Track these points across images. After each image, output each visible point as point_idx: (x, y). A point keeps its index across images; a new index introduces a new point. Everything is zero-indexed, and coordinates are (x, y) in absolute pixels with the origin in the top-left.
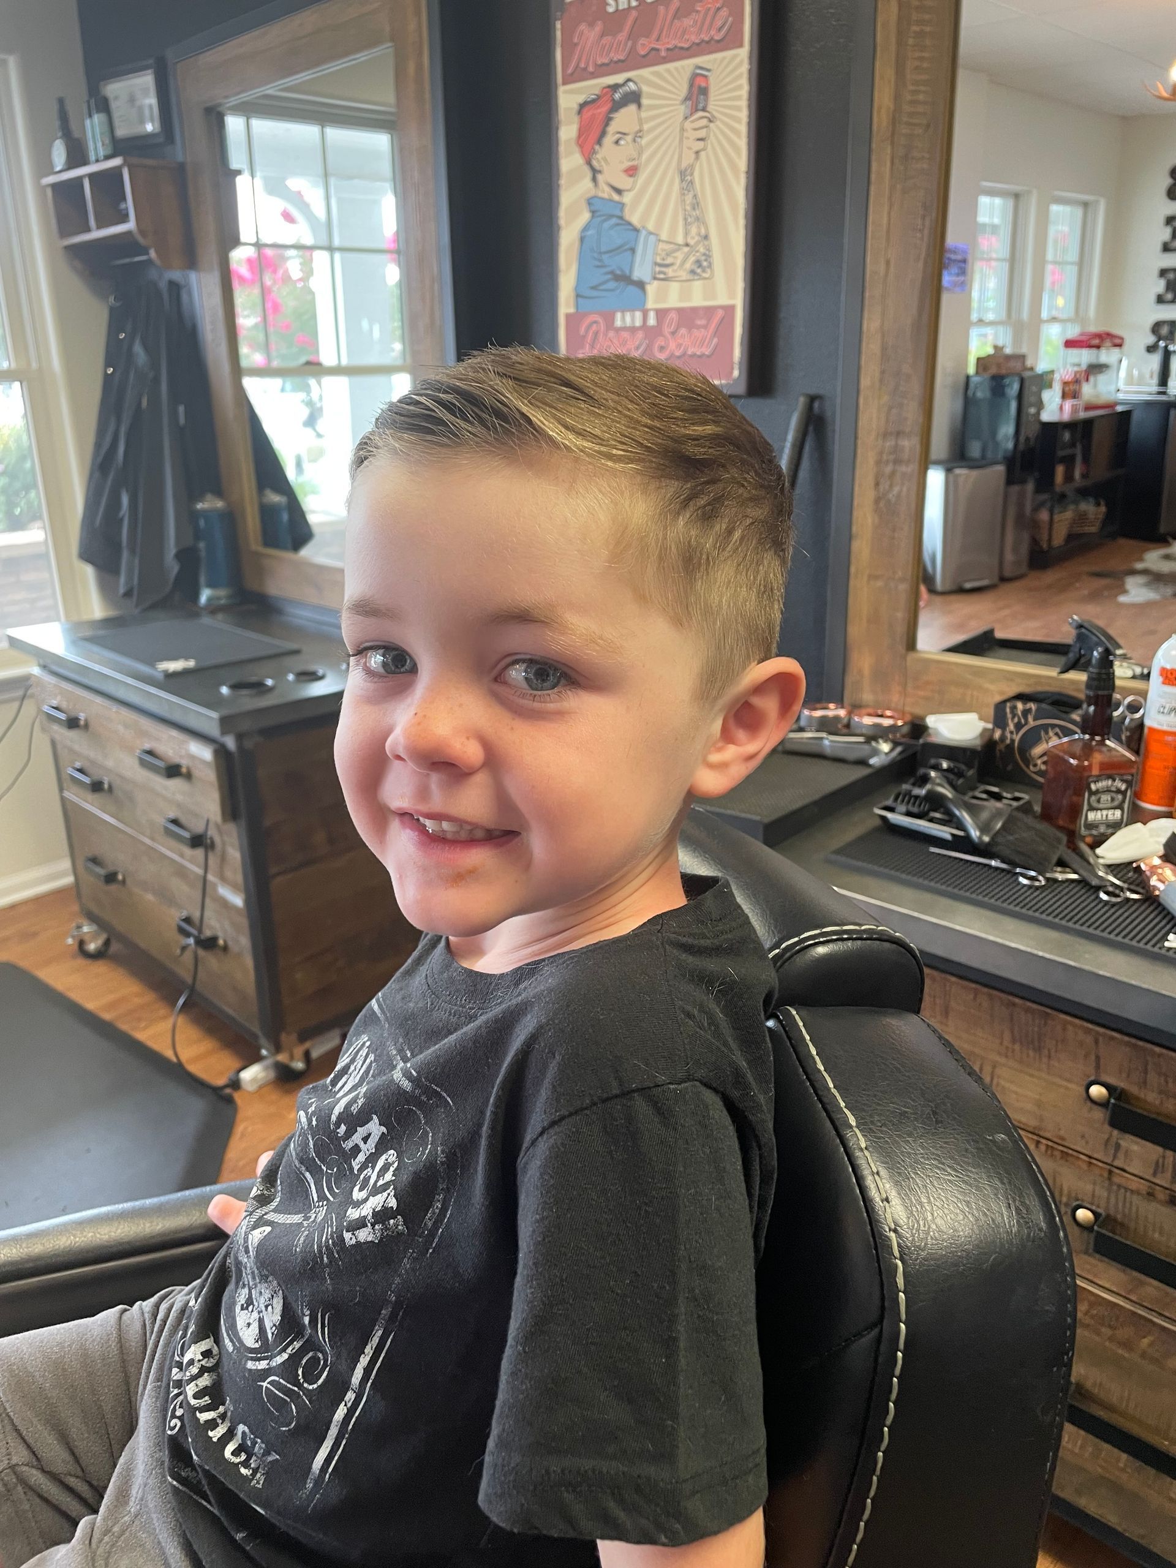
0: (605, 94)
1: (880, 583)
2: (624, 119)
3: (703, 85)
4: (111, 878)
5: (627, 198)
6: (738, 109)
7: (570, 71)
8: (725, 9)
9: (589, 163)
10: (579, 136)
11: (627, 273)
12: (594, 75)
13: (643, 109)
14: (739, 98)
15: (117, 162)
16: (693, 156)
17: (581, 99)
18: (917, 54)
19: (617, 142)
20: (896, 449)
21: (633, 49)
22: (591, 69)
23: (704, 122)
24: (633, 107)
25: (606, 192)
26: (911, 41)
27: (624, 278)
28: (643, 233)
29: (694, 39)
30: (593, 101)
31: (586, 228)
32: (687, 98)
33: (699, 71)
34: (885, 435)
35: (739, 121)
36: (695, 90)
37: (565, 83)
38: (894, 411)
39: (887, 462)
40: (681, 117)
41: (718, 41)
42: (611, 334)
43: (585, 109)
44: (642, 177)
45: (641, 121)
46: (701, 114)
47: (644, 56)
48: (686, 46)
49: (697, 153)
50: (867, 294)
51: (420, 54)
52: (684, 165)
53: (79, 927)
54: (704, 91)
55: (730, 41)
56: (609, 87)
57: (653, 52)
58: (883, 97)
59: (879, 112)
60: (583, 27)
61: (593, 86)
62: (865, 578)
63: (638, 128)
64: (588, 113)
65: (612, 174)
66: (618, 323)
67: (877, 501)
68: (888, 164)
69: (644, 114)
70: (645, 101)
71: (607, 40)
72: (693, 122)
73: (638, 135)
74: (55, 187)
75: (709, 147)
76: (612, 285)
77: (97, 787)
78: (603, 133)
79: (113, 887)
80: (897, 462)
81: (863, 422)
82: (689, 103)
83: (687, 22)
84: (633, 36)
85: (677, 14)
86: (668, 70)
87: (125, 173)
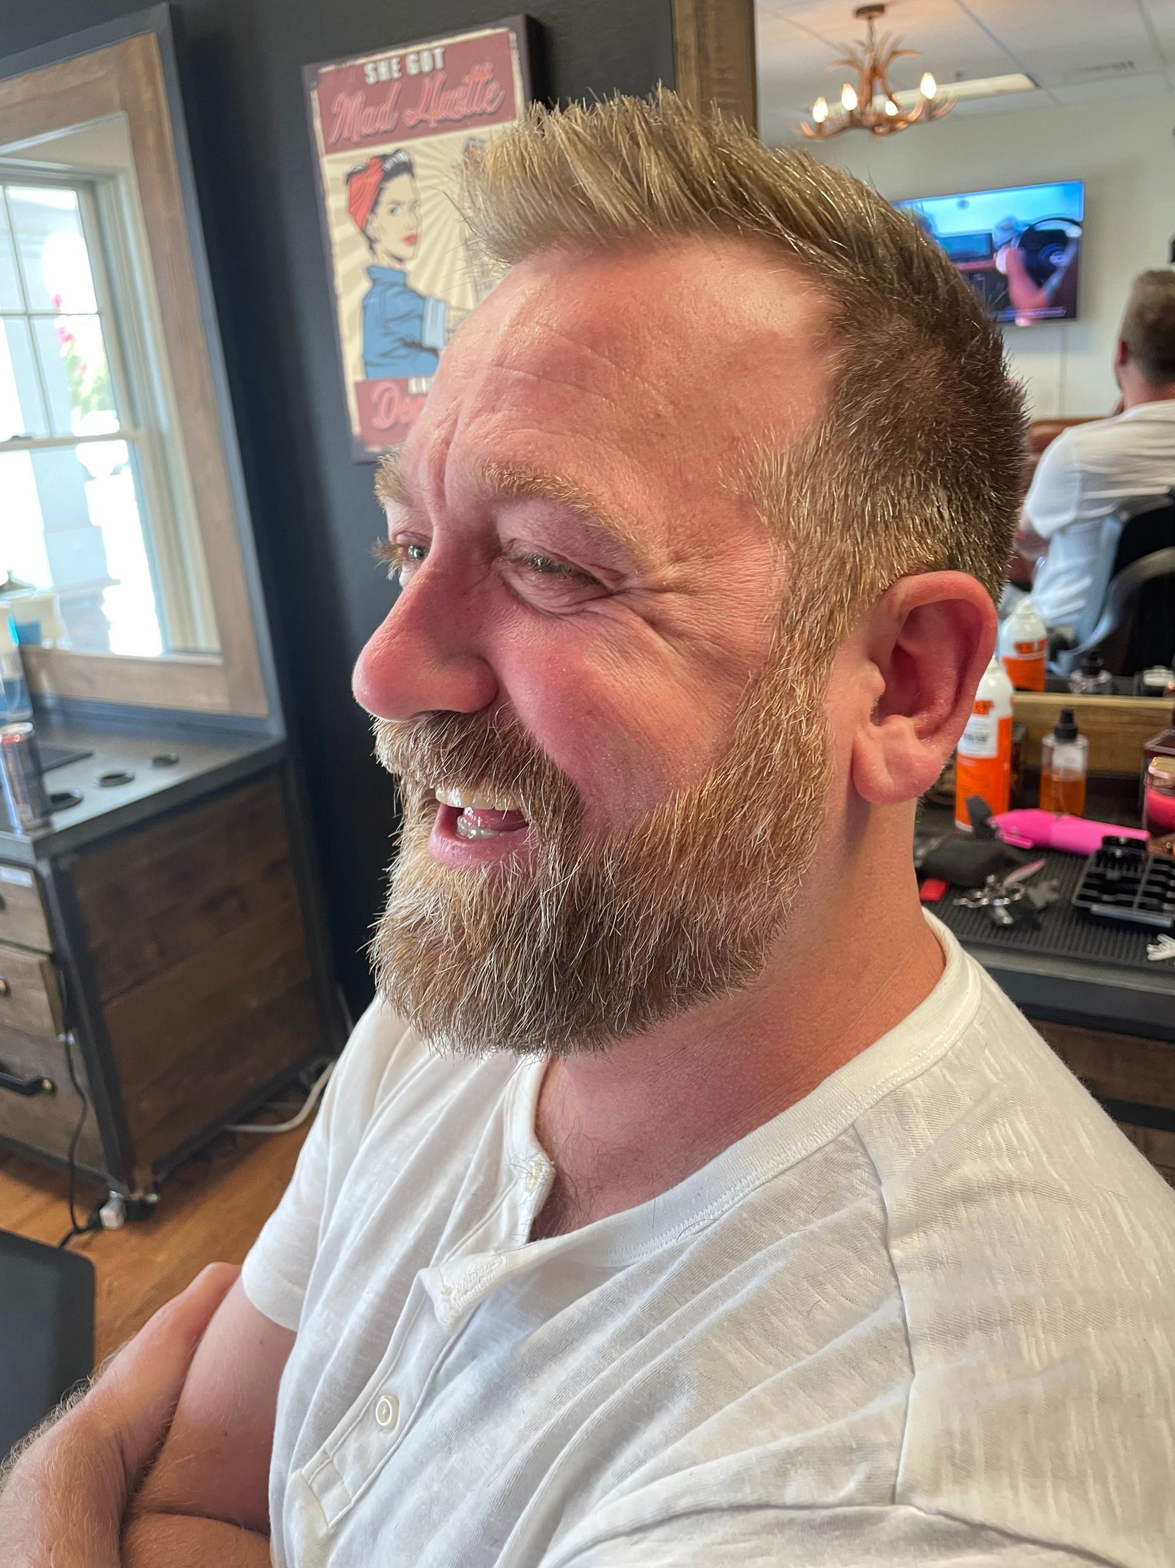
0: (375, 164)
2: (397, 188)
5: (410, 266)
7: (332, 140)
8: (494, 83)
9: (363, 231)
10: (350, 205)
11: (418, 339)
12: (358, 145)
13: (417, 178)
17: (348, 168)
19: (392, 211)
21: (399, 121)
22: (355, 139)
24: (404, 179)
25: (385, 261)
27: (416, 345)
28: (431, 302)
29: (465, 111)
30: (360, 171)
31: (368, 296)
33: (472, 143)
37: (327, 153)
41: (491, 114)
42: (407, 400)
43: (354, 179)
44: (424, 246)
45: (416, 191)
47: (411, 127)
48: (457, 117)
51: (160, 124)
55: (502, 113)
56: (378, 156)
57: (422, 124)
60: (342, 96)
63: (412, 197)
64: (357, 183)
65: (391, 242)
69: (419, 184)
70: (418, 171)
71: (370, 110)
73: (414, 205)
76: (402, 352)
78: (376, 203)
83: (456, 94)
84: (399, 106)
85: (444, 86)
86: (440, 142)
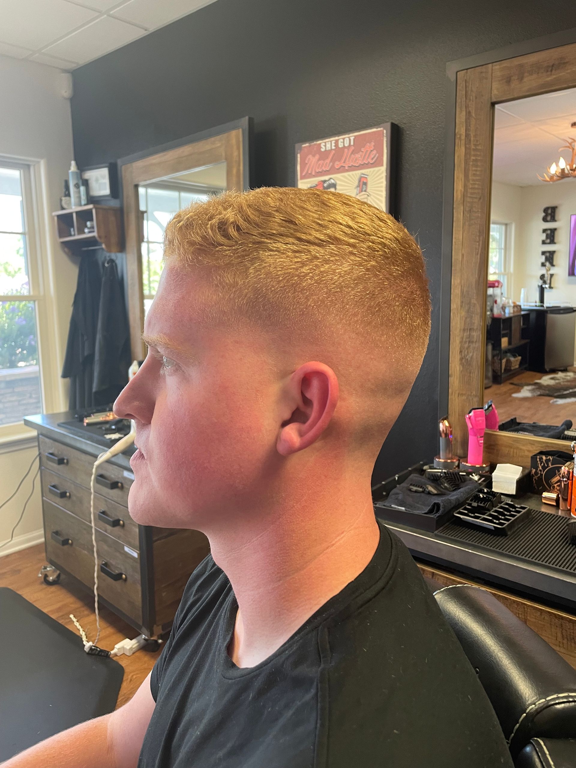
0: (320, 183)
1: (464, 397)
3: (365, 181)
4: (65, 542)
6: (382, 191)
7: (304, 174)
8: (375, 151)
12: (314, 176)
13: (337, 190)
14: (382, 187)
15: (90, 206)
18: (474, 169)
20: (470, 336)
22: (313, 174)
23: (366, 196)
24: (332, 190)
26: (471, 163)
29: (361, 162)
30: (314, 186)
32: (358, 186)
33: (362, 176)
34: (464, 330)
35: (381, 196)
36: (361, 183)
37: (301, 179)
38: (468, 320)
39: (465, 342)
40: (355, 194)
41: (372, 164)
46: (364, 193)
47: (337, 169)
48: (357, 165)
50: (453, 268)
51: (239, 165)
53: (45, 568)
54: (365, 184)
55: (377, 163)
56: (322, 181)
57: (342, 168)
58: (459, 187)
59: (457, 192)
60: (310, 156)
61: (315, 181)
62: (457, 395)
67: (461, 359)
68: (462, 214)
70: (338, 187)
71: (321, 162)
72: (360, 196)
74: (59, 216)
77: (63, 495)
79: (66, 547)
80: (471, 342)
81: (453, 324)
82: (358, 188)
83: (358, 156)
84: (333, 161)
85: (353, 152)
86: (349, 175)
87: (94, 211)
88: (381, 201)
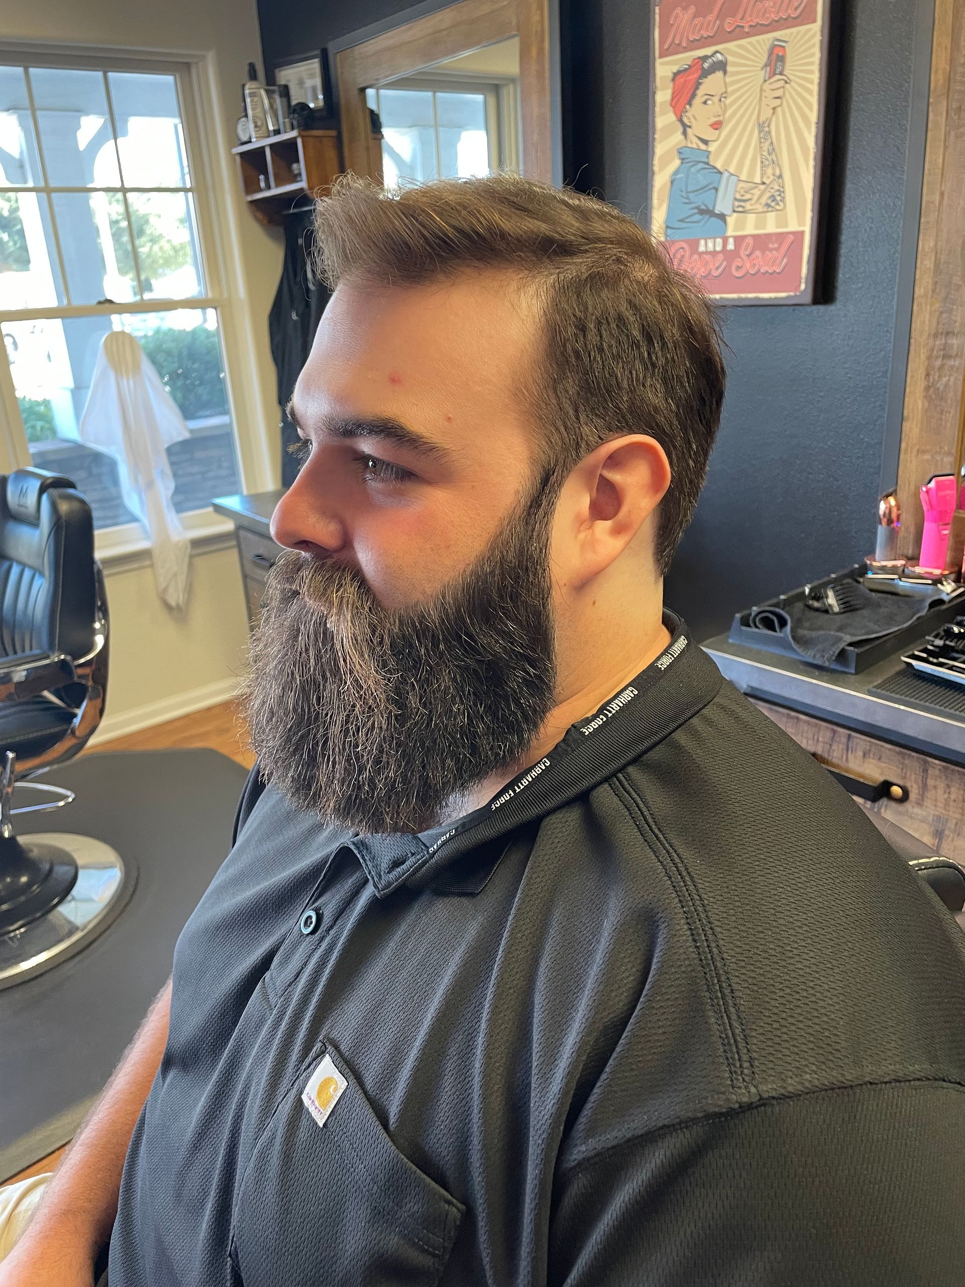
0: (696, 64)
1: (927, 457)
2: (712, 84)
3: (781, 54)
5: (712, 148)
6: (812, 72)
7: (666, 47)
9: (681, 120)
10: (672, 99)
11: (711, 208)
12: (686, 50)
13: (728, 74)
14: (812, 63)
15: (293, 134)
16: (771, 111)
17: (675, 69)
19: (705, 103)
20: (945, 346)
21: (721, 27)
22: (684, 44)
23: (782, 83)
24: (719, 74)
25: (695, 143)
27: (708, 212)
28: (726, 175)
29: (774, 17)
30: (686, 70)
31: (676, 172)
32: (767, 65)
33: (776, 43)
34: (936, 335)
35: (811, 82)
36: (774, 58)
37: (661, 56)
38: (944, 315)
39: (937, 357)
40: (762, 80)
41: (794, 18)
42: (696, 257)
43: (677, 78)
44: (725, 131)
45: (726, 85)
46: (778, 77)
47: (729, 32)
48: (767, 23)
49: (774, 109)
50: (922, 220)
51: (542, 39)
52: (762, 119)
54: (782, 59)
55: (805, 18)
56: (699, 58)
57: (738, 29)
58: (940, 62)
59: (936, 72)
60: (678, 10)
61: (686, 58)
62: (914, 453)
63: (723, 90)
64: (681, 80)
65: (700, 127)
66: (702, 248)
67: (927, 388)
68: (944, 115)
69: (728, 80)
70: (729, 69)
71: (698, 20)
72: (770, 84)
73: (724, 96)
74: (243, 155)
75: (785, 104)
76: (698, 217)
78: (694, 96)
80: (946, 357)
81: (916, 325)
82: (768, 69)
83: (768, 3)
84: (721, 16)
86: (751, 44)
87: (299, 141)
88: (810, 92)
